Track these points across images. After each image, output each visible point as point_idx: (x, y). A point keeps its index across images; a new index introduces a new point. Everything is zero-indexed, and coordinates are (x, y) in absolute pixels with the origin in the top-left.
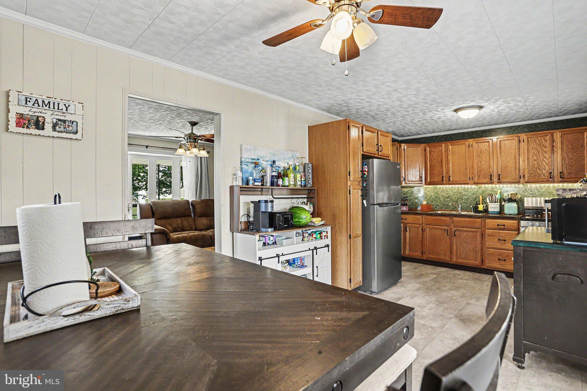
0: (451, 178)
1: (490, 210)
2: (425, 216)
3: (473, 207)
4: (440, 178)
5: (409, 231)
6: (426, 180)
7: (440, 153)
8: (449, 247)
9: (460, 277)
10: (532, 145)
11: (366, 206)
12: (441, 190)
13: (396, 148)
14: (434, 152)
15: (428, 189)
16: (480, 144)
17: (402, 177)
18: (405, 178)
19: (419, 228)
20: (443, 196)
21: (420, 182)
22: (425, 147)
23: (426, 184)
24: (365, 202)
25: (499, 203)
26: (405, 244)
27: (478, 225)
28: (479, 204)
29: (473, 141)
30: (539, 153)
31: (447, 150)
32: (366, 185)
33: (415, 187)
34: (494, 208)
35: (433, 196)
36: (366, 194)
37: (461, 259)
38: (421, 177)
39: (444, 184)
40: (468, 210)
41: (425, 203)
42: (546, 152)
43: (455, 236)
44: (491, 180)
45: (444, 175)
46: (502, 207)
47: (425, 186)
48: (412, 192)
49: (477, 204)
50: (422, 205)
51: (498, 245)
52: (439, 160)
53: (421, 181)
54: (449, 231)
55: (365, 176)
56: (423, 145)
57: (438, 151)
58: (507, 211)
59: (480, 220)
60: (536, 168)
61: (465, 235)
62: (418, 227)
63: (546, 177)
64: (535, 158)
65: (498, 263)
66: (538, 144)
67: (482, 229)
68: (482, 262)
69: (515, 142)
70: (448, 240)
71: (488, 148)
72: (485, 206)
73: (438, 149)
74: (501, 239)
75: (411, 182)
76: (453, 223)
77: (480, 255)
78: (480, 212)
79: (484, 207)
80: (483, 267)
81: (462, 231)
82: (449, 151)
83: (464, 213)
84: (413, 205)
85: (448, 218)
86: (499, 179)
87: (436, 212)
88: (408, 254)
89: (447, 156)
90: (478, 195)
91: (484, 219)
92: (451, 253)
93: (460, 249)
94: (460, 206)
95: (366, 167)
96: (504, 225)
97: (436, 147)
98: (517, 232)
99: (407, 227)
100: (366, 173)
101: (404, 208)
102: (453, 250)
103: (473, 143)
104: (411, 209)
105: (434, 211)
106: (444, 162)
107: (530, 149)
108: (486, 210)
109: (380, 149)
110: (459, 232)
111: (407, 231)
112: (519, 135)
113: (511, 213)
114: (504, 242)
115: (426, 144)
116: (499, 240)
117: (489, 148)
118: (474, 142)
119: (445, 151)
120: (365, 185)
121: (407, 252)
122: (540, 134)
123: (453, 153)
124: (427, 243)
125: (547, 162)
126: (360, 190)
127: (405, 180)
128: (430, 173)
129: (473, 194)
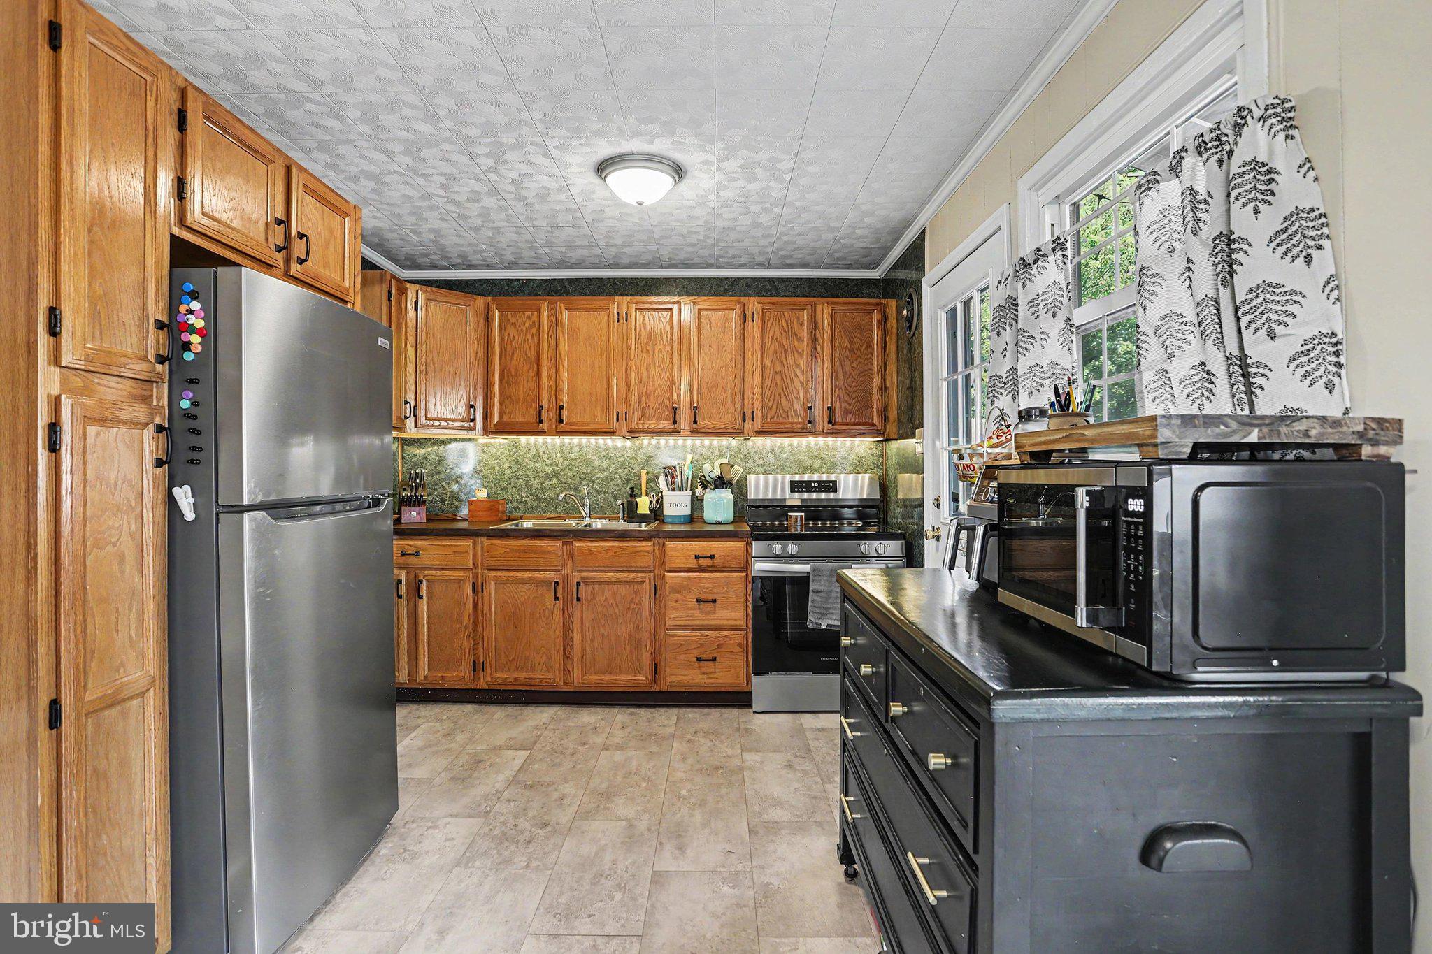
0: (565, 414)
1: (668, 511)
2: (484, 539)
3: (622, 504)
4: (533, 412)
5: (429, 598)
6: (487, 416)
7: (534, 331)
8: (560, 640)
9: (599, 740)
10: (772, 330)
11: (190, 516)
12: (533, 451)
13: (385, 297)
14: (514, 325)
15: (491, 450)
16: (647, 314)
17: (406, 402)
18: (415, 407)
19: (465, 583)
20: (536, 472)
21: (467, 425)
22: (487, 306)
23: (487, 431)
24: (184, 496)
25: (689, 492)
26: (416, 642)
27: (644, 561)
28: (640, 496)
29: (631, 302)
30: (785, 353)
31: (555, 323)
32: (195, 404)
33: (450, 441)
34: (676, 505)
35: (508, 472)
36: (195, 455)
37: (596, 673)
38: (472, 406)
39: (542, 433)
40: (608, 515)
41: (482, 494)
42: (801, 354)
43: (579, 599)
44: (675, 422)
45: (545, 403)
46: (697, 503)
47: (483, 440)
48: (441, 460)
49: (634, 494)
50: (471, 503)
51: (698, 617)
52: (532, 353)
53: (472, 420)
54: (560, 588)
55: (188, 356)
56: (479, 301)
57: (527, 325)
58: (710, 514)
59: (650, 543)
60: (780, 394)
61: (607, 594)
62: (460, 582)
63: (800, 421)
64: (778, 369)
65: (698, 671)
66: (785, 330)
67: (656, 572)
68: (655, 673)
69: (734, 317)
70: (557, 615)
71: (668, 327)
72: (654, 500)
73: (529, 317)
74: (703, 597)
75: (437, 423)
76: (572, 557)
77: (648, 655)
78: (642, 519)
79: (651, 502)
80: (656, 689)
81: (600, 583)
82: (563, 327)
83: (598, 524)
84: (443, 501)
85: (558, 544)
86: (695, 422)
87: (517, 525)
88: (426, 677)
89: (554, 341)
90: (637, 468)
91: (661, 541)
92: (567, 656)
93: (593, 641)
94: (587, 501)
95: (195, 305)
96: (712, 557)
97: (523, 310)
98: (744, 574)
99: (421, 582)
100: (195, 339)
101: (414, 514)
102: (572, 648)
103: (628, 308)
104: (437, 515)
105: (510, 520)
106: (545, 362)
107: (768, 341)
108: (656, 514)
109: (298, 249)
110: (590, 588)
111: (421, 597)
112: (742, 299)
113: (720, 519)
114: (711, 604)
115: (490, 298)
116: (699, 601)
117: (672, 328)
118: (634, 306)
119: (551, 326)
120: (185, 404)
121: (423, 671)
122: (790, 304)
123: (574, 332)
124: (492, 631)
125: (802, 379)
126: (149, 433)
127: (415, 415)
128: (500, 394)
129: (622, 465)
